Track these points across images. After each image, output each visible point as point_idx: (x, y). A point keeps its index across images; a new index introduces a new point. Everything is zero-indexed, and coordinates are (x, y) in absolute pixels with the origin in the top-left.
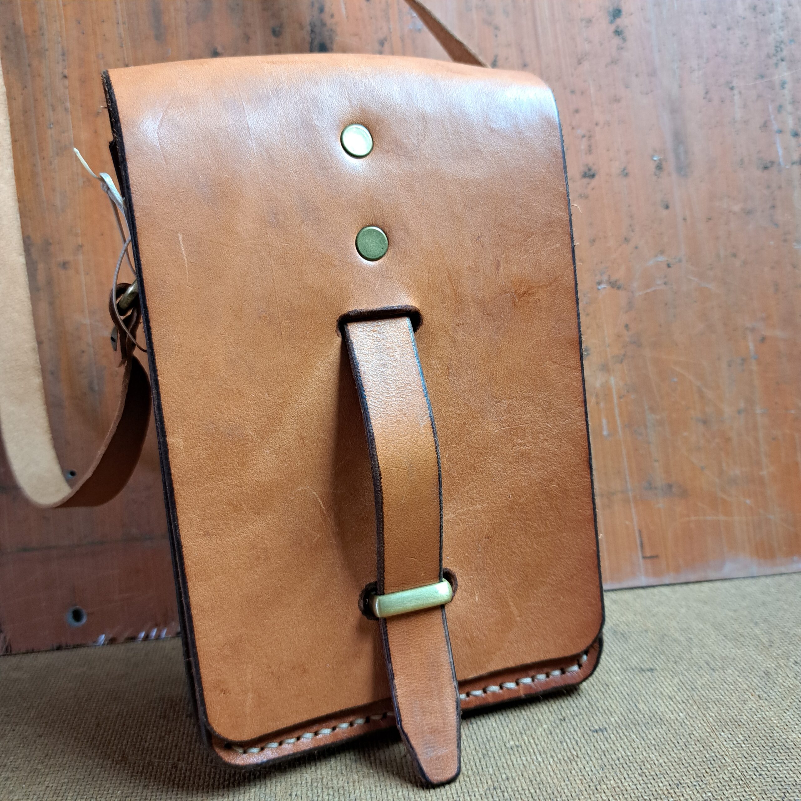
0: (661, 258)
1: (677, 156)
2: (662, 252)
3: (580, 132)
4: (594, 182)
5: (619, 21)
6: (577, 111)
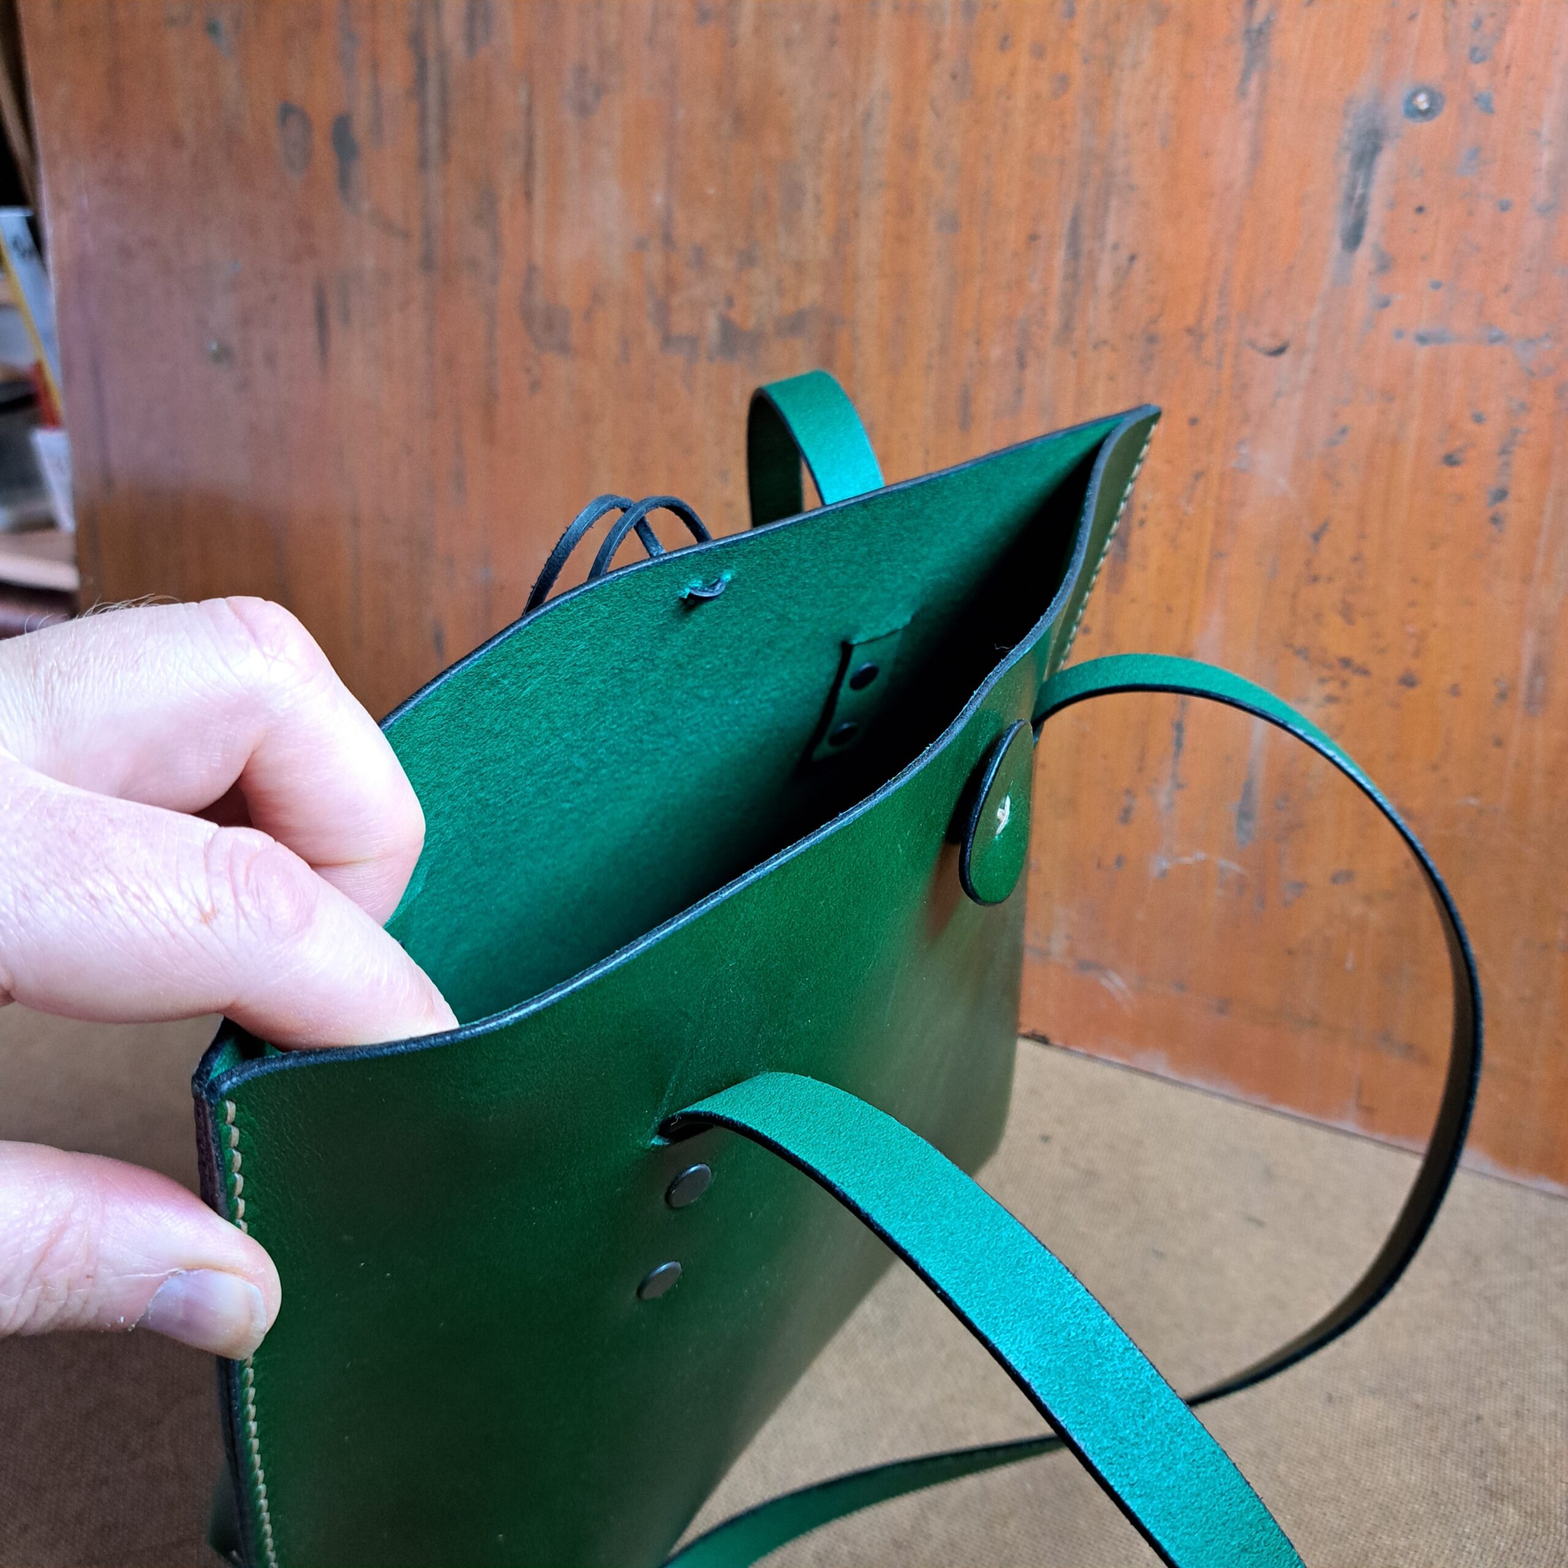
0: (1473, 801)
1: (1531, 687)
2: (1476, 794)
3: (1411, 629)
4: (1412, 692)
5: (1502, 507)
6: (1413, 604)
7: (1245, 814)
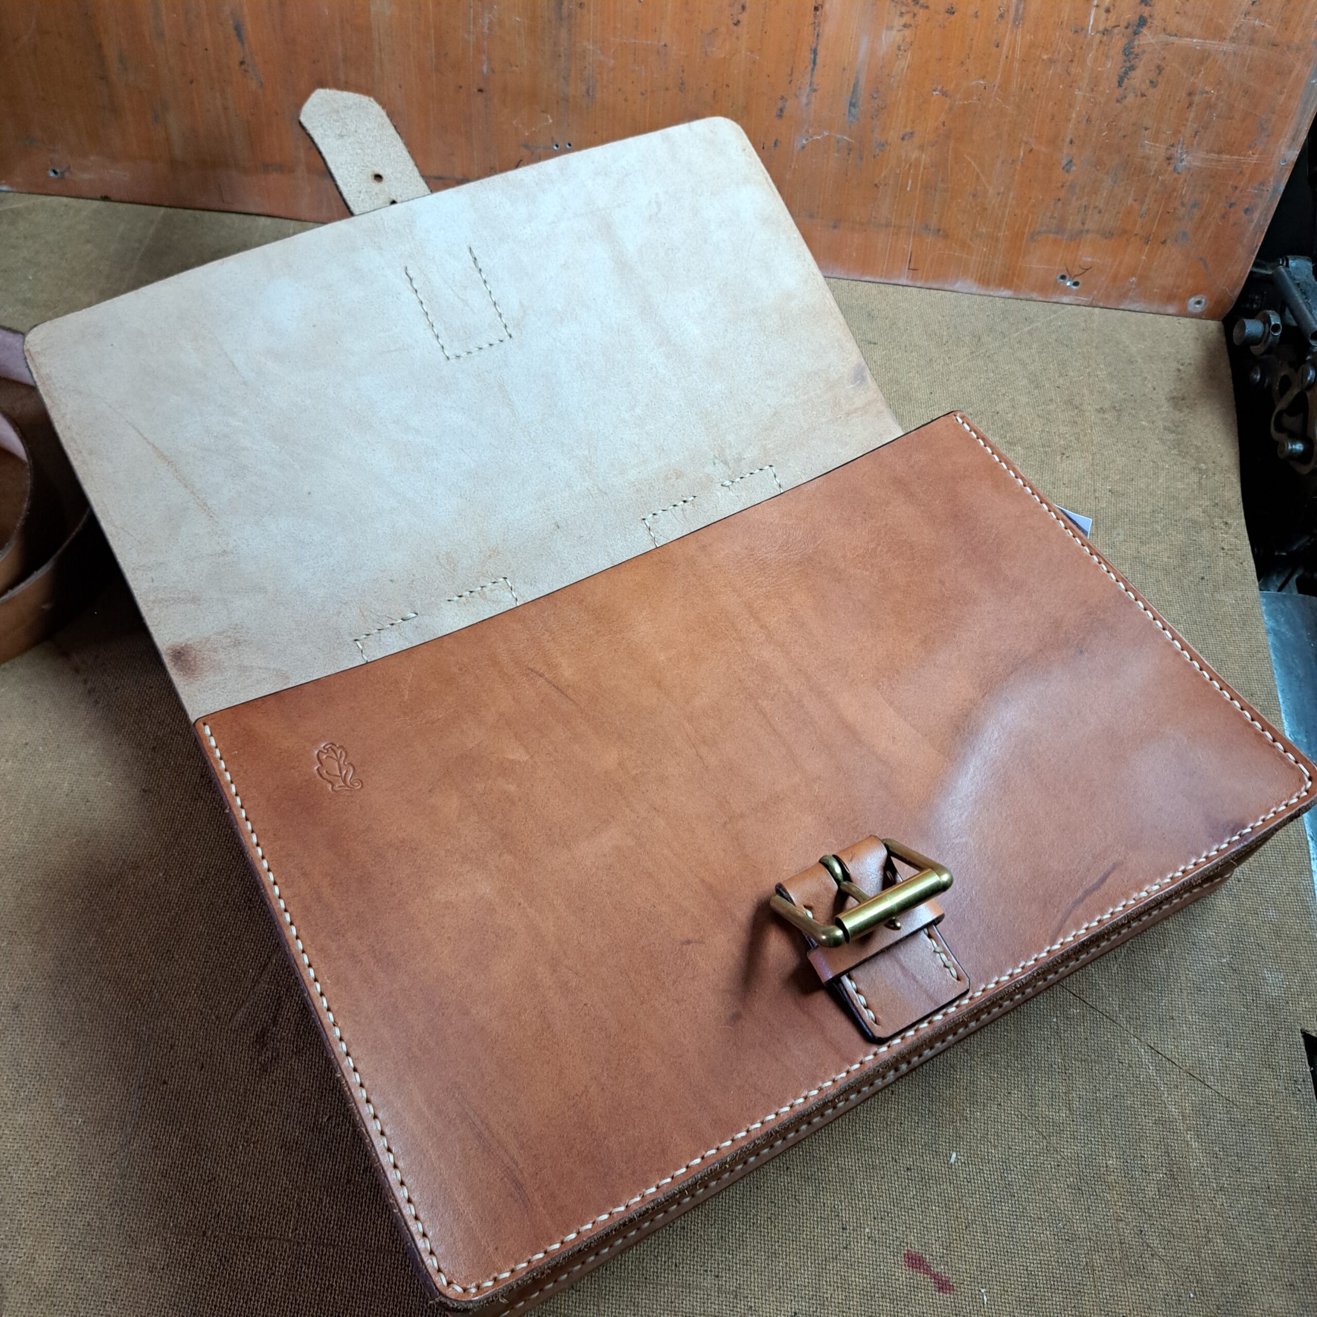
7: (852, 105)
